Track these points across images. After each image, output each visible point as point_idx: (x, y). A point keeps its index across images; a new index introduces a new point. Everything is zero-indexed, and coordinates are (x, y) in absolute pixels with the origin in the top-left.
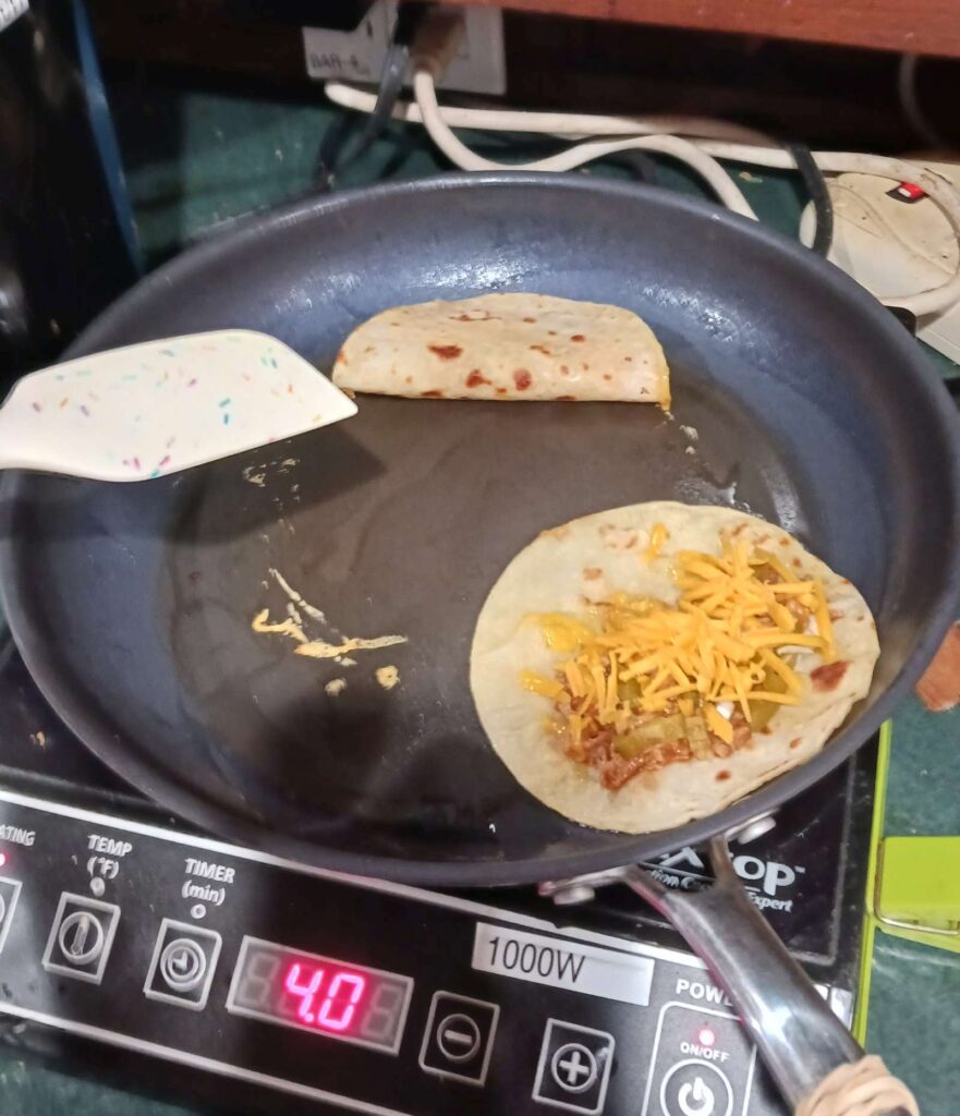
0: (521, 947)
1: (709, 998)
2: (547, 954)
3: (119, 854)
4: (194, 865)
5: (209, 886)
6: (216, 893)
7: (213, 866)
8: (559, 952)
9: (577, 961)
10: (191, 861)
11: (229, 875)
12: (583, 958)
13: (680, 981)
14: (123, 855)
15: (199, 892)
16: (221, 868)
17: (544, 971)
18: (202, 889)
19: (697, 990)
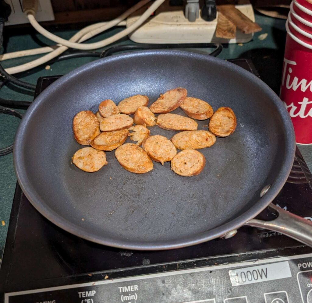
0: (246, 273)
1: (309, 267)
2: (255, 272)
3: (91, 295)
4: (122, 289)
5: (130, 295)
6: (134, 296)
7: (129, 287)
8: (258, 270)
9: (265, 271)
10: (120, 288)
11: (136, 288)
12: (266, 269)
13: (298, 264)
14: (93, 295)
15: (127, 298)
16: (131, 286)
17: (256, 278)
18: (128, 296)
19: (305, 265)
